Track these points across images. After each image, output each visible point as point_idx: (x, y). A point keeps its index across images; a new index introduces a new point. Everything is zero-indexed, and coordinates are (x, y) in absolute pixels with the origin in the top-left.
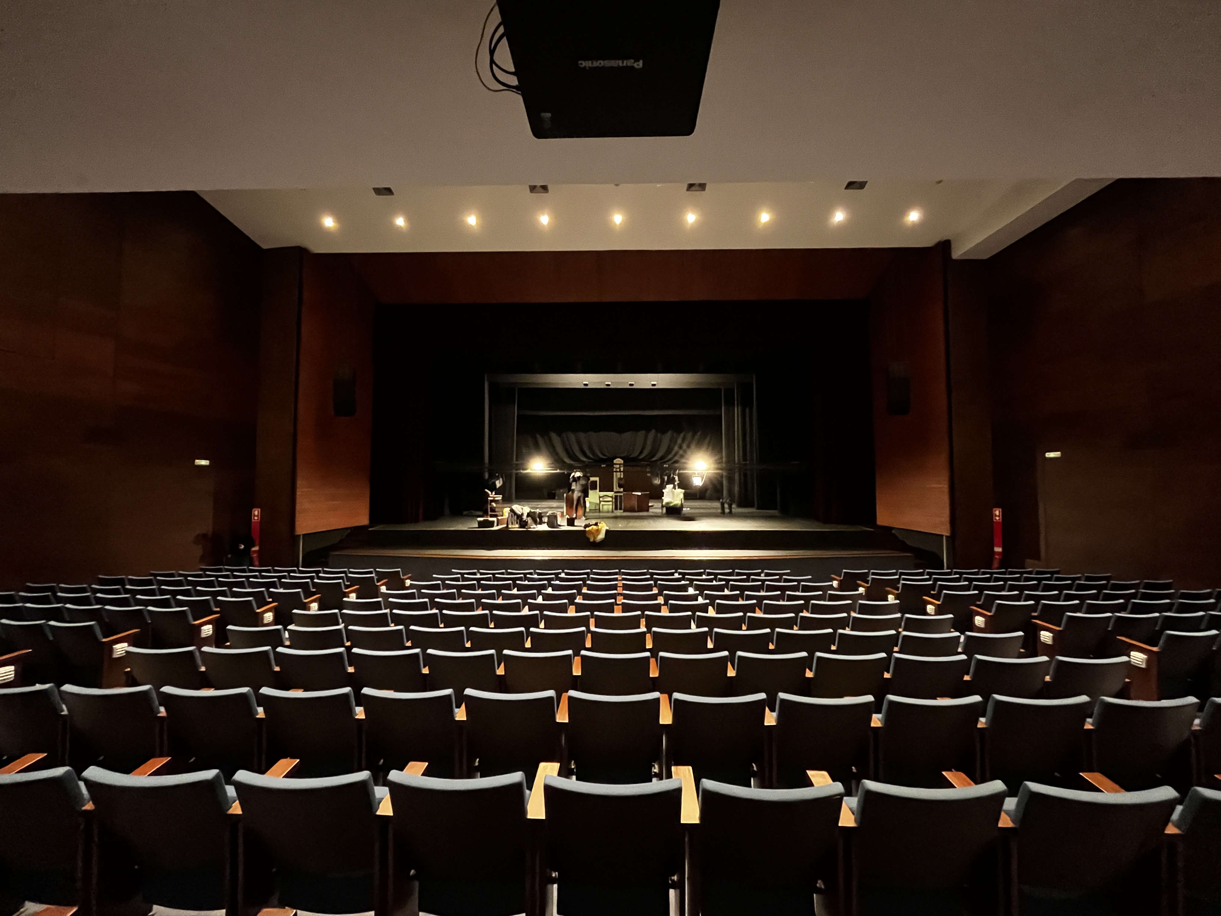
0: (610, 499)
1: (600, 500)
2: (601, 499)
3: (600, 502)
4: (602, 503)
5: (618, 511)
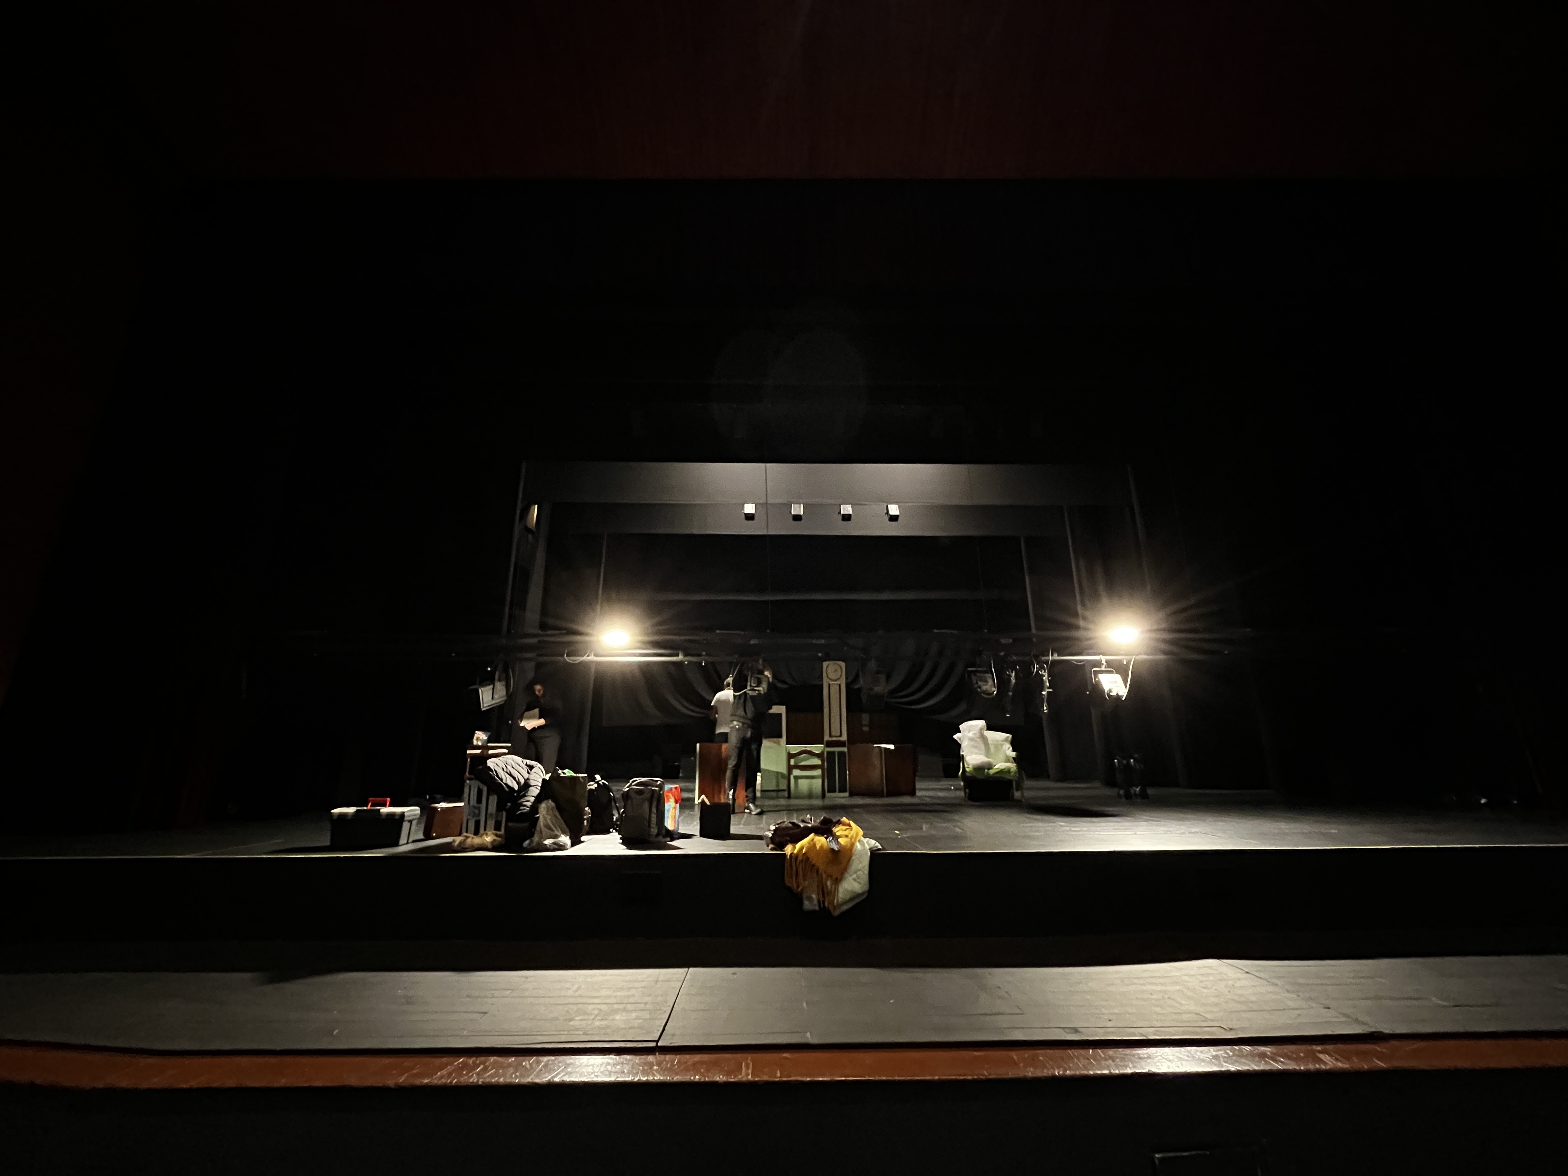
0: (817, 761)
1: (789, 762)
2: (792, 762)
3: (790, 768)
5: (837, 794)
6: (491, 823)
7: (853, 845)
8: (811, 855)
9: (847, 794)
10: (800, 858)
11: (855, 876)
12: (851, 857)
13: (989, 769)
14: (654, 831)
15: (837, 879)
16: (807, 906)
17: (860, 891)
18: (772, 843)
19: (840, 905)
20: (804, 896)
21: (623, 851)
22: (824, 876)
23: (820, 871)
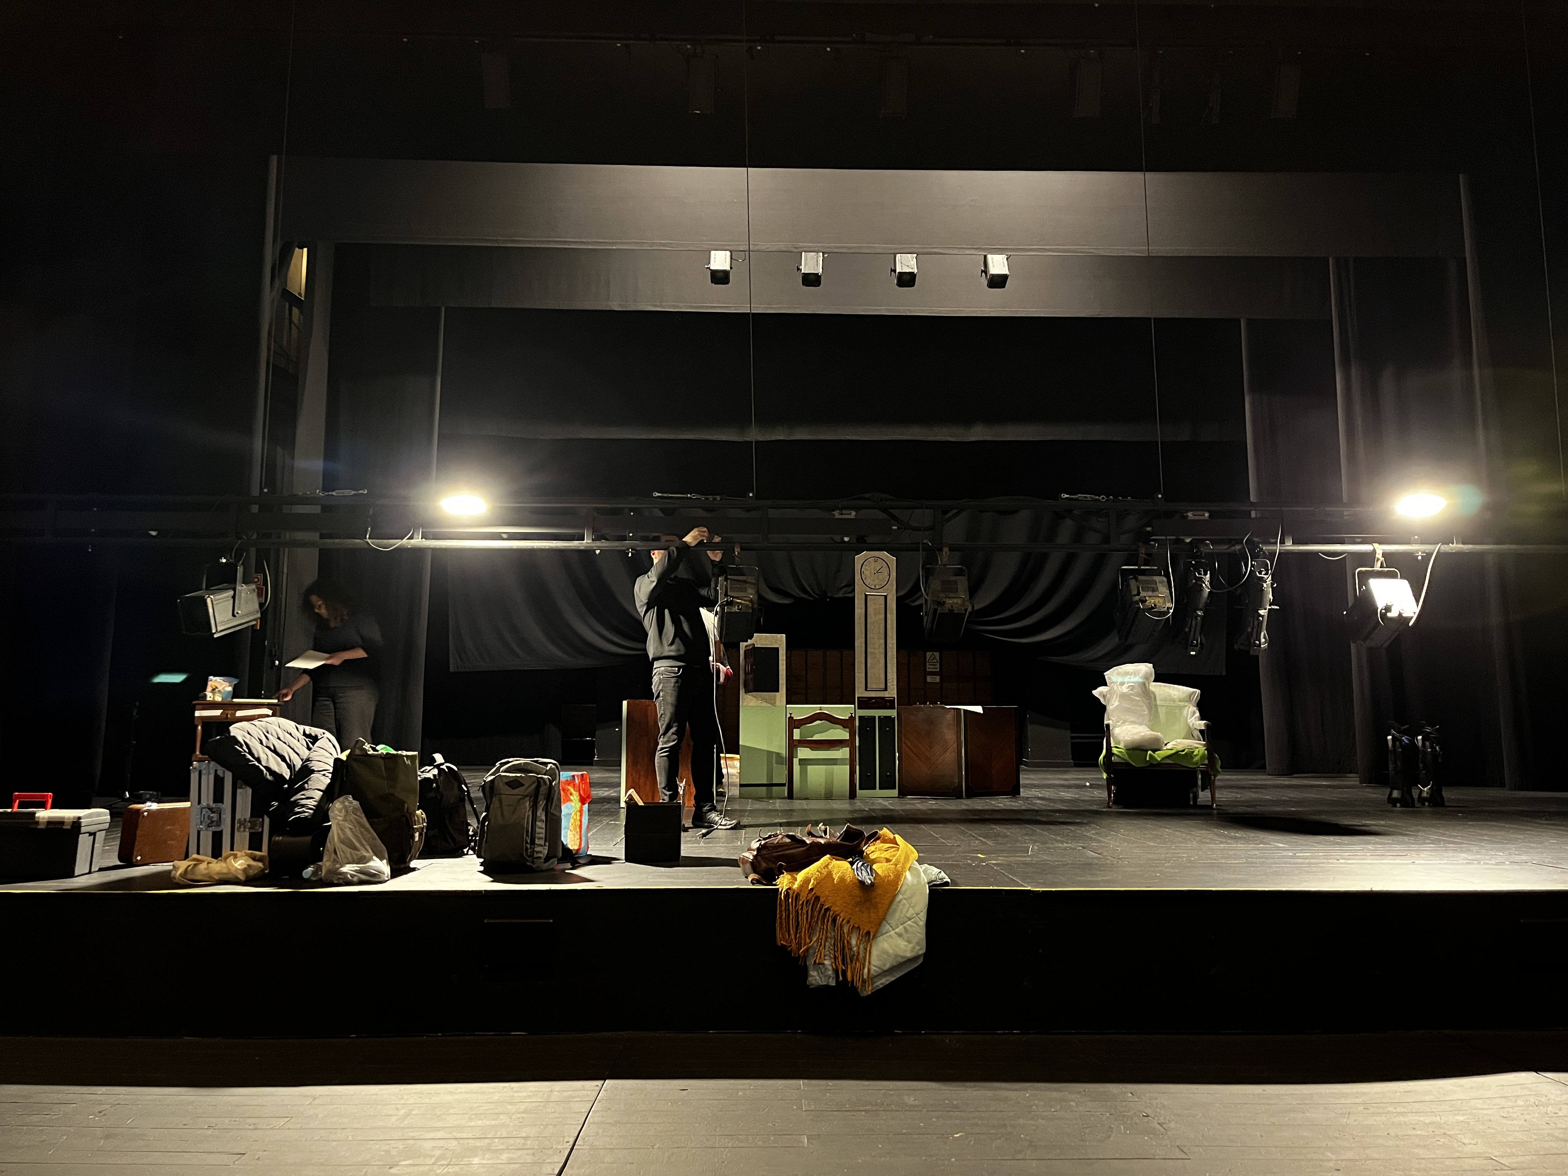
0: (842, 734)
1: (791, 734)
2: (797, 734)
3: (793, 745)
4: (804, 753)
5: (878, 792)
6: (242, 837)
7: (898, 876)
8: (824, 894)
9: (895, 793)
10: (803, 898)
11: (900, 929)
12: (895, 896)
13: (1154, 751)
14: (543, 851)
15: (868, 933)
16: (815, 978)
17: (909, 955)
18: (755, 872)
19: (872, 978)
20: (810, 962)
21: (485, 884)
22: (846, 930)
23: (839, 920)
